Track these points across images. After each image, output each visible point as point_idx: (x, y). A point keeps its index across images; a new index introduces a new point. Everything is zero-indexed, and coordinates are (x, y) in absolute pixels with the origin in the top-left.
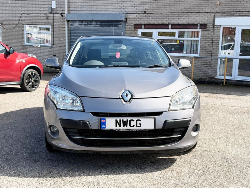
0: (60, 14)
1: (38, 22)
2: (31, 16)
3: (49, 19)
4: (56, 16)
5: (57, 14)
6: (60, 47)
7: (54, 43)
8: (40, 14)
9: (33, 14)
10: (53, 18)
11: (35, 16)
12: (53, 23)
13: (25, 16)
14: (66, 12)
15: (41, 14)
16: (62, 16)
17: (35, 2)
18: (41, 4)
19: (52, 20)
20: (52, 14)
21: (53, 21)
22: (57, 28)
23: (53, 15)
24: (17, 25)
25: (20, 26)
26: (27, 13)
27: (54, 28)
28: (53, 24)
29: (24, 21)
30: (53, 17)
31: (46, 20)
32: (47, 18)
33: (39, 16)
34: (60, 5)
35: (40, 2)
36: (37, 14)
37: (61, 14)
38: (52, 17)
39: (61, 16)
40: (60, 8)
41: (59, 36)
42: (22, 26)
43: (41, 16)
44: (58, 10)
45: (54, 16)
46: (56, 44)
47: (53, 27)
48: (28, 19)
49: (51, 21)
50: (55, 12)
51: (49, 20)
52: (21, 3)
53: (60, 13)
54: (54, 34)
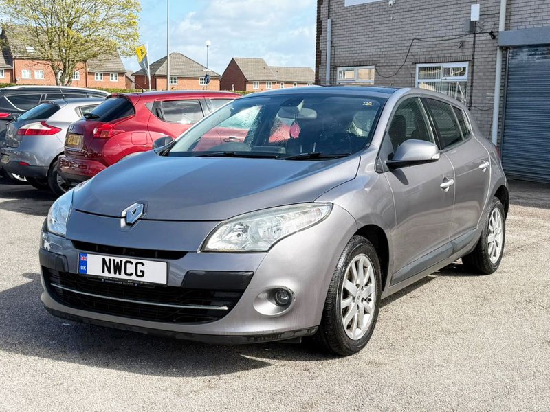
0: (488, 34)
1: (443, 55)
2: (431, 43)
3: (466, 47)
4: (481, 38)
5: (481, 35)
6: (484, 112)
7: (473, 101)
8: (447, 38)
9: (435, 39)
10: (474, 44)
11: (438, 42)
12: (473, 55)
13: (419, 44)
14: (502, 28)
15: (450, 38)
16: (494, 37)
17: (440, 12)
18: (452, 13)
19: (472, 50)
20: (472, 36)
21: (474, 51)
22: (481, 67)
23: (475, 37)
24: (404, 67)
25: (409, 66)
26: (423, 37)
27: (475, 67)
28: (473, 58)
29: (416, 57)
30: (474, 41)
31: (460, 51)
32: (462, 46)
33: (447, 42)
34: (490, 13)
35: (449, 10)
36: (441, 39)
37: (491, 33)
38: (472, 43)
39: (490, 37)
40: (489, 19)
41: (483, 86)
42: (412, 66)
43: (450, 41)
44: (485, 24)
45: (477, 39)
46: (476, 105)
47: (473, 66)
48: (425, 50)
49: (468, 52)
50: (478, 30)
51: (465, 50)
52: (412, 15)
53: (489, 31)
54: (474, 81)
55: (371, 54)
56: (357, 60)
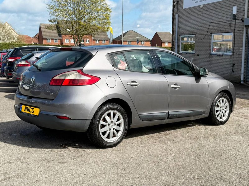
0: (240, 20)
1: (222, 30)
2: (218, 24)
3: (232, 26)
4: (238, 22)
5: (238, 20)
6: (239, 55)
7: (235, 50)
8: (224, 22)
9: (219, 22)
10: (235, 24)
11: (220, 24)
12: (235, 29)
13: (213, 25)
14: (246, 17)
15: (226, 22)
16: (243, 21)
17: (221, 10)
18: (226, 11)
19: (234, 27)
20: (234, 21)
21: (235, 28)
22: (238, 35)
23: (235, 21)
24: (207, 35)
25: (209, 35)
26: (215, 21)
27: (235, 35)
28: (235, 31)
29: (211, 30)
30: (235, 23)
31: (229, 27)
32: (230, 25)
33: (224, 23)
34: (241, 10)
35: (225, 9)
36: (222, 22)
37: (242, 19)
38: (234, 24)
39: (241, 21)
40: (241, 13)
41: (239, 43)
42: (210, 35)
43: (225, 23)
44: (240, 15)
45: (236, 22)
46: (236, 52)
47: (235, 34)
48: (215, 27)
49: (233, 28)
50: (237, 18)
51: (231, 27)
52: (210, 12)
53: (241, 18)
54: (235, 41)
55: (194, 29)
56: (188, 32)
